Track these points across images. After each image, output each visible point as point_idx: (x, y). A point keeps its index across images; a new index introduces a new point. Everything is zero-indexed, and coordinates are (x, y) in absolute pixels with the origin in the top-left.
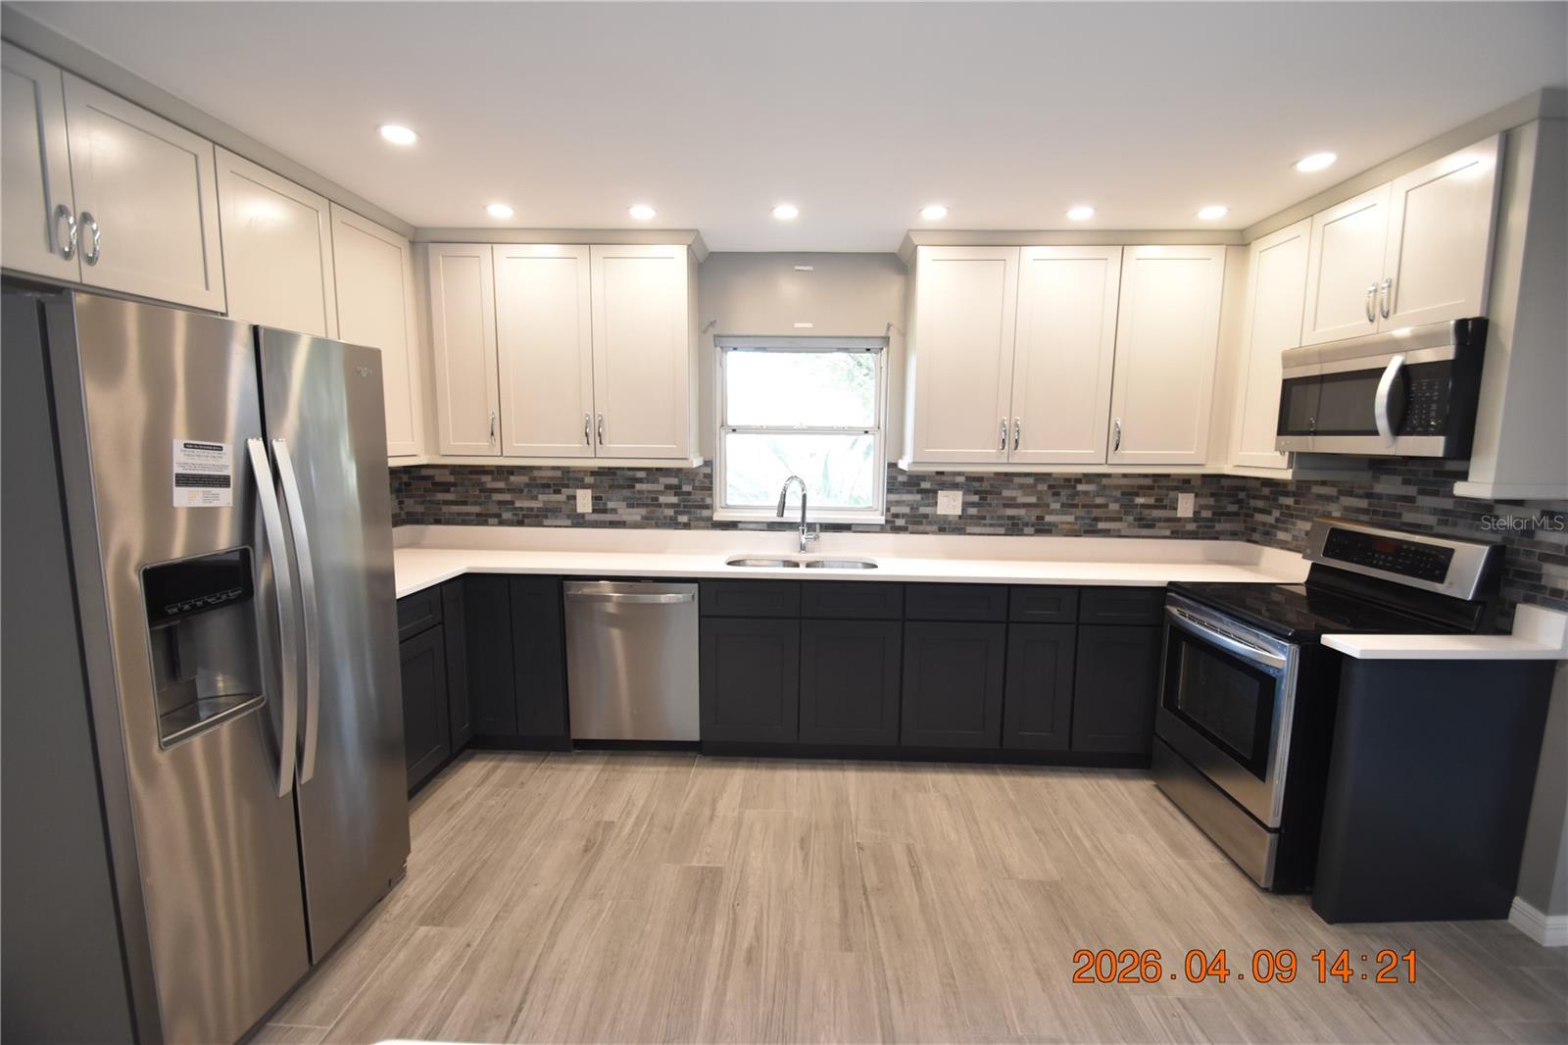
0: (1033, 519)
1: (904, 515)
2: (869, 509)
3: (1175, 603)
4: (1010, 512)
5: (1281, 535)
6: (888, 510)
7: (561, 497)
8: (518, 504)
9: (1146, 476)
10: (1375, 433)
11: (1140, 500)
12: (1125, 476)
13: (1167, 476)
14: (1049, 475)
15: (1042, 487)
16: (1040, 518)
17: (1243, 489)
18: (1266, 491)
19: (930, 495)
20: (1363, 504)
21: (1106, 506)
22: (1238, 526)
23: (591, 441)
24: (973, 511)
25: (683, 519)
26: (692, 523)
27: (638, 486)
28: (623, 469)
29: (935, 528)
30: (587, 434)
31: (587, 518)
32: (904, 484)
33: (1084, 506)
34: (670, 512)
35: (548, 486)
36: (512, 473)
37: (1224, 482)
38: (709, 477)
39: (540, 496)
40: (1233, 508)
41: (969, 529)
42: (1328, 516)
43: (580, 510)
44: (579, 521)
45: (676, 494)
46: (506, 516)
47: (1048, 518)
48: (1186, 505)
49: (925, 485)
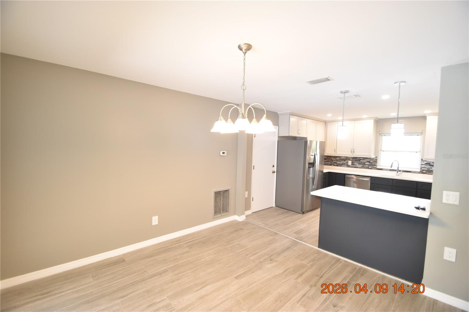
1: (425, 170)
2: (417, 169)
6: (421, 169)
7: (346, 162)
8: (337, 163)
23: (352, 153)
25: (370, 167)
26: (372, 168)
27: (361, 161)
28: (358, 157)
30: (351, 151)
31: (350, 166)
32: (426, 163)
34: (368, 166)
35: (343, 160)
36: (337, 157)
38: (377, 160)
39: (342, 162)
43: (349, 164)
44: (348, 166)
45: (369, 163)
46: (335, 164)
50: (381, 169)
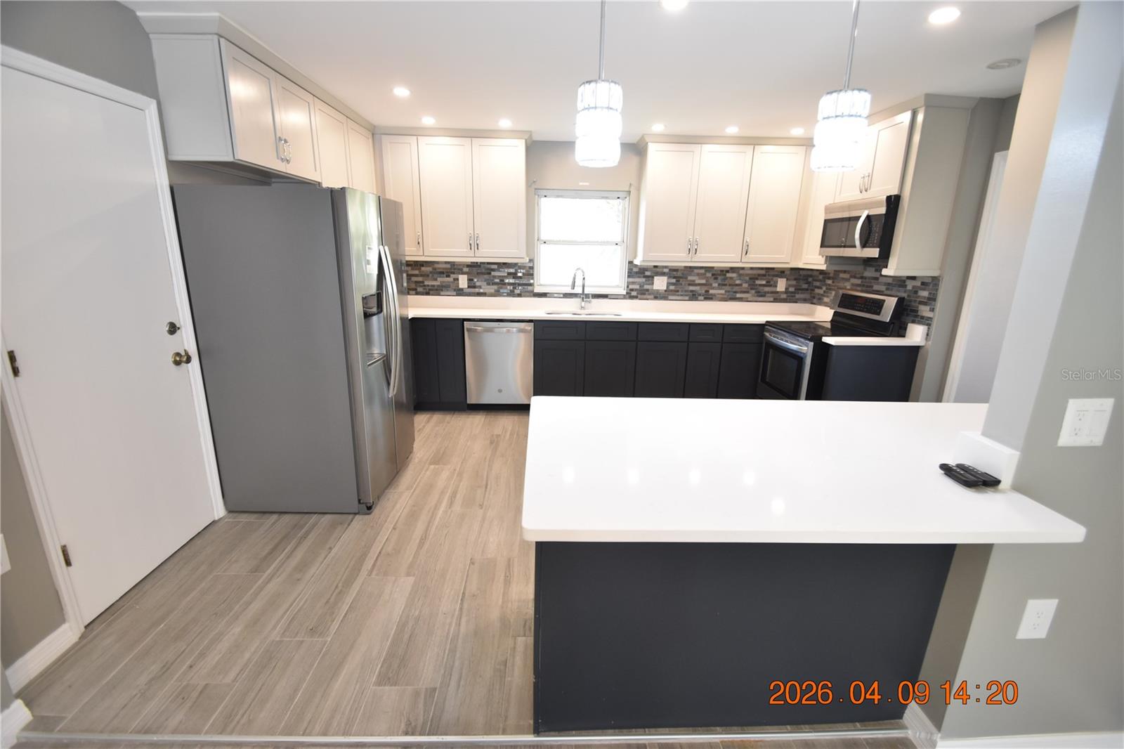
0: (703, 292)
1: (636, 290)
2: (618, 286)
3: (769, 331)
4: (691, 288)
5: (826, 300)
6: (628, 287)
7: (450, 279)
8: (426, 283)
9: (762, 269)
10: (855, 247)
11: (758, 282)
12: (752, 268)
13: (773, 269)
14: (713, 268)
15: (709, 275)
16: (707, 291)
17: (811, 276)
18: (821, 277)
19: (650, 279)
20: (859, 282)
21: (740, 285)
22: (807, 296)
23: (473, 248)
24: (672, 288)
25: (517, 292)
26: (523, 294)
27: (493, 273)
28: (484, 263)
29: (652, 297)
30: (470, 245)
31: (465, 291)
32: (636, 273)
33: (730, 285)
34: (511, 288)
35: (443, 273)
37: (801, 272)
38: (532, 268)
39: (439, 279)
40: (805, 286)
41: (670, 297)
42: (845, 288)
44: (460, 292)
45: (514, 278)
46: (420, 289)
47: (711, 292)
48: (781, 285)
49: (648, 273)
50: (544, 295)
